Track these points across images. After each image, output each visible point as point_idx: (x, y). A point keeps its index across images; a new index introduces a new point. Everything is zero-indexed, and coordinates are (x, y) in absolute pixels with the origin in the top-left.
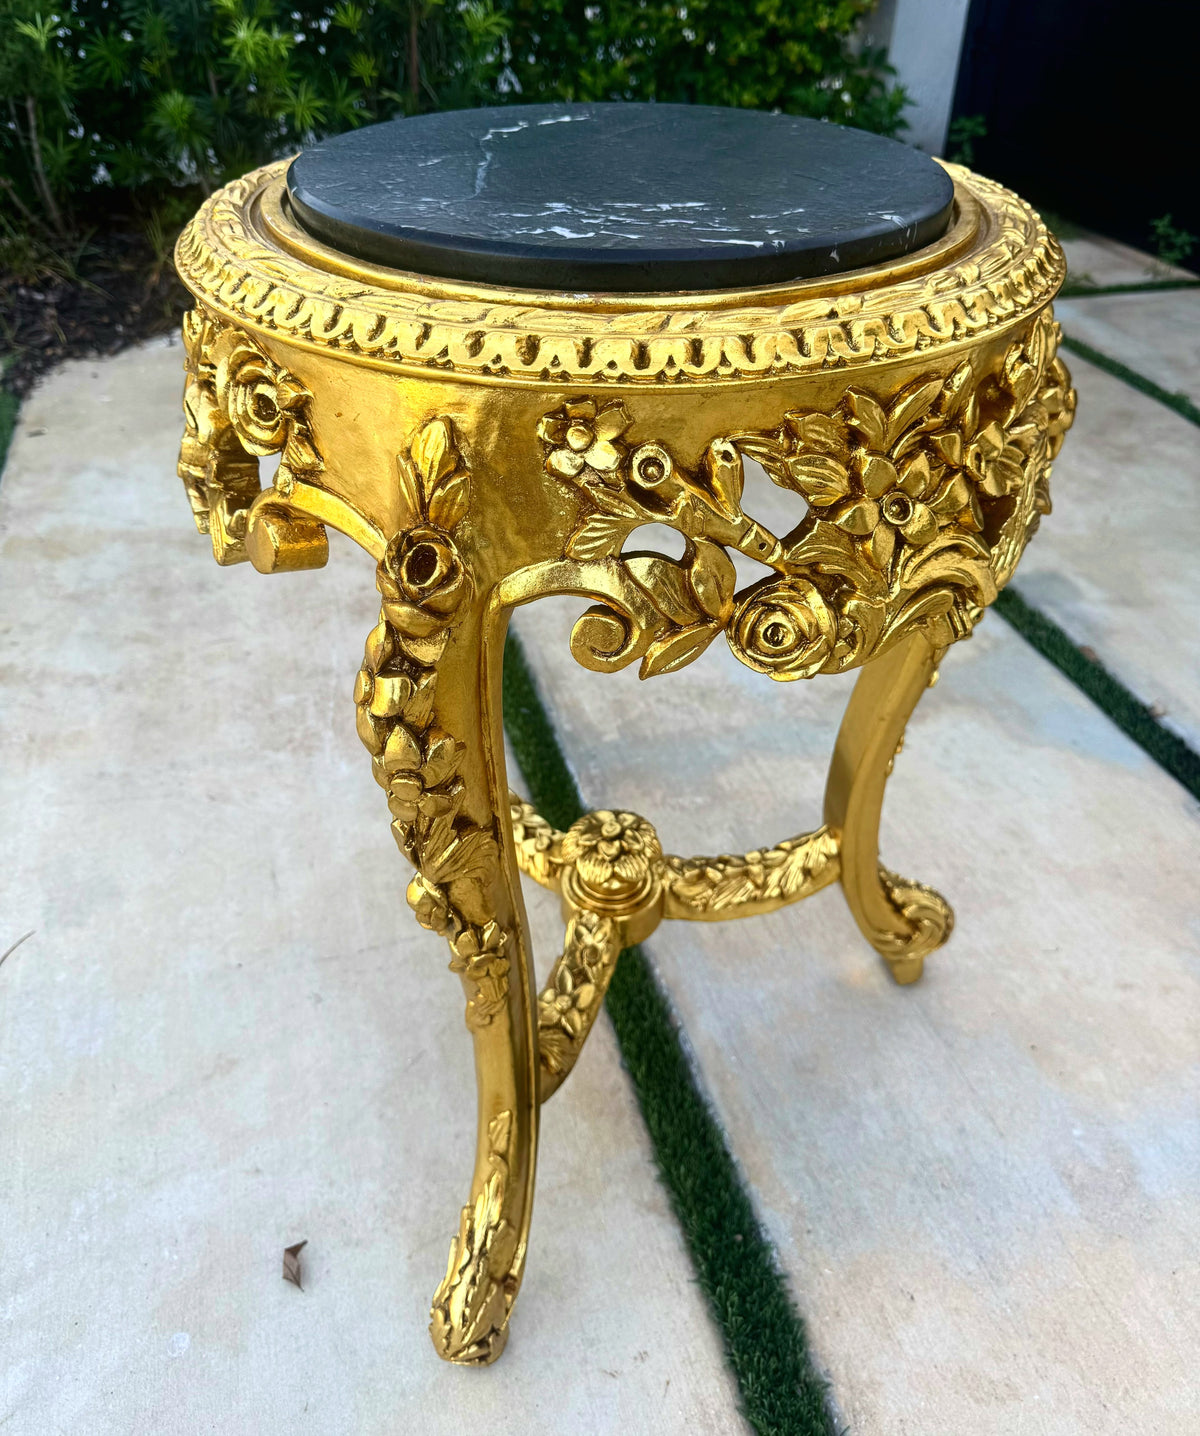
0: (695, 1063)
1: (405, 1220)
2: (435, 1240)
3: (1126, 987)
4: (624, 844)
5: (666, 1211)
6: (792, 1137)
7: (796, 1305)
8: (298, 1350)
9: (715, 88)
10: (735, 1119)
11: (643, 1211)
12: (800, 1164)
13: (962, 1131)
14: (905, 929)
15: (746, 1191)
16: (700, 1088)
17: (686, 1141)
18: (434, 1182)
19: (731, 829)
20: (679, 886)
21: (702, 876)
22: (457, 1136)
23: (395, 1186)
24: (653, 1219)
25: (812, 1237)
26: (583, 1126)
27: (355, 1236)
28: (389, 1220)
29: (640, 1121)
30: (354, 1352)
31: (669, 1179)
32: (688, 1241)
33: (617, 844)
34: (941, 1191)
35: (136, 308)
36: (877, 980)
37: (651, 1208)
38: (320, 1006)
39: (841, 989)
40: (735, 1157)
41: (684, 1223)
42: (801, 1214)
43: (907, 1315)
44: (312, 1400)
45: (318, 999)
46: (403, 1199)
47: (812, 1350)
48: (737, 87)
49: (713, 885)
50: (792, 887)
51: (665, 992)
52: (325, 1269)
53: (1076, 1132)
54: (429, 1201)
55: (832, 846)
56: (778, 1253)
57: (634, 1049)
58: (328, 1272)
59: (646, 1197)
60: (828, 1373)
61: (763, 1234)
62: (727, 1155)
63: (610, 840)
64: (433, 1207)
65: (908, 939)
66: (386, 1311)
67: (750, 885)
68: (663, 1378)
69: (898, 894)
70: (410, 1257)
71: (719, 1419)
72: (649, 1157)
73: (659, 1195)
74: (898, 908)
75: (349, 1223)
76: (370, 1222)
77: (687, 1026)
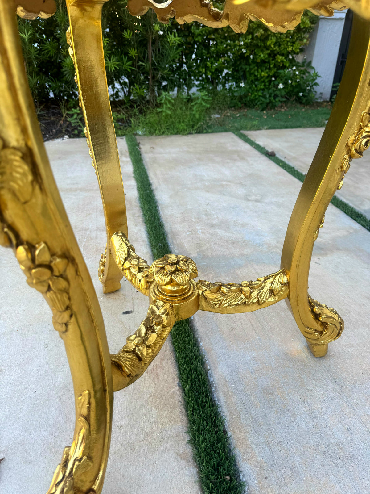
4: (178, 266)
5: (190, 459)
6: (260, 426)
9: (253, 71)
10: (232, 414)
11: (179, 458)
12: (263, 440)
13: (349, 429)
14: (320, 328)
15: (234, 453)
16: (215, 397)
17: (205, 423)
20: (207, 293)
21: (219, 290)
24: (183, 463)
25: (267, 480)
26: (156, 411)
27: (30, 458)
29: (184, 411)
31: (194, 442)
32: (200, 477)
33: (175, 266)
34: (339, 461)
35: (54, 131)
36: (305, 355)
37: (182, 457)
38: (46, 349)
39: (287, 357)
40: (229, 434)
41: (199, 466)
42: (262, 467)
45: (47, 346)
46: (59, 441)
48: (260, 70)
49: (224, 295)
50: (263, 298)
51: (203, 352)
52: (9, 475)
55: (285, 279)
56: (248, 489)
57: (185, 376)
58: (10, 477)
59: (181, 451)
61: (241, 477)
62: (225, 432)
63: (172, 264)
65: (321, 333)
67: (243, 296)
69: (317, 310)
72: (185, 430)
73: (188, 450)
74: (317, 316)
75: (29, 451)
76: (39, 452)
77: (212, 369)
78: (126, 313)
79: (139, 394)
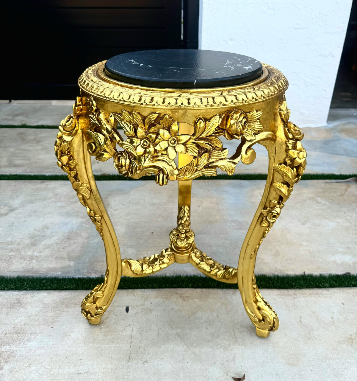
0: (198, 275)
1: (229, 345)
2: (236, 338)
3: (199, 206)
5: (235, 290)
7: (259, 275)
8: (262, 376)
11: (235, 294)
18: (219, 336)
19: (128, 248)
22: (207, 329)
23: (219, 346)
26: (210, 300)
27: (232, 358)
28: (229, 349)
30: (264, 362)
43: (262, 260)
44: (275, 373)
46: (223, 345)
47: (268, 275)
51: (175, 275)
53: (229, 224)
54: (225, 339)
58: (241, 366)
59: (232, 292)
60: (273, 274)
64: (227, 338)
66: (254, 353)
68: (273, 299)
70: (240, 345)
71: (282, 293)
72: (221, 290)
75: (228, 360)
76: (228, 354)
77: (187, 273)
78: (127, 310)
79: (199, 306)
